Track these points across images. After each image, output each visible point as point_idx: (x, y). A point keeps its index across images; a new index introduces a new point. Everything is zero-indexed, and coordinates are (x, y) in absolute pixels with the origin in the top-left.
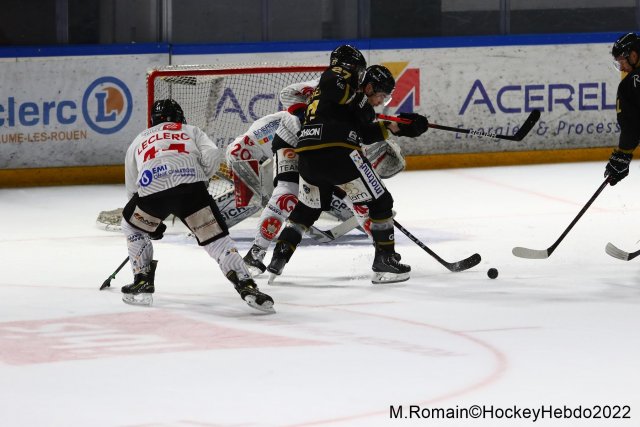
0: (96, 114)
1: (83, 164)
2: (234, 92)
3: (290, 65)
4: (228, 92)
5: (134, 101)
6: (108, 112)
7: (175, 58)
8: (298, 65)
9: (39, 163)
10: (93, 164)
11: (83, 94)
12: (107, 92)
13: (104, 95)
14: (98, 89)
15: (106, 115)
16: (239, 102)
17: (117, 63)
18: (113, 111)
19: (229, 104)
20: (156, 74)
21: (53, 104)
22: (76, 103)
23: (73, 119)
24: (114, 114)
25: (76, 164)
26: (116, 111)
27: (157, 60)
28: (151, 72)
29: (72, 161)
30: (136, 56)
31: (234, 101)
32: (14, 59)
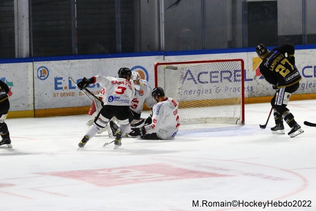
3: (215, 59)
4: (189, 71)
5: (149, 75)
7: (166, 57)
8: (218, 59)
16: (193, 74)
17: (142, 60)
19: (189, 76)
20: (158, 64)
27: (158, 58)
28: (156, 63)
30: (150, 57)
31: (191, 74)
32: (99, 59)
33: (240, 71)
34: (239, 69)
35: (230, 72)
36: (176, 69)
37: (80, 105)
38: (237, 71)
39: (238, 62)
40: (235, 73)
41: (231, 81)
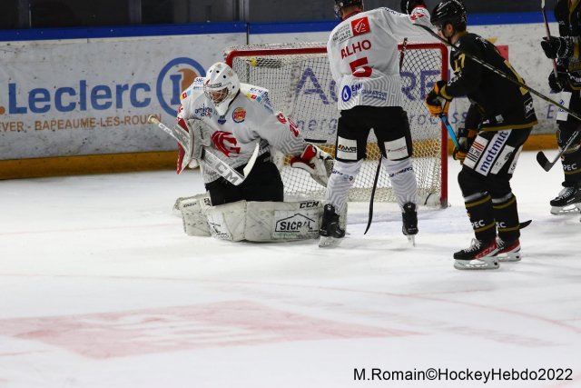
0: (171, 97)
1: (158, 149)
2: (314, 70)
4: (309, 73)
7: (252, 37)
9: (112, 149)
10: (169, 149)
11: (157, 76)
12: (182, 74)
13: (179, 77)
14: (174, 71)
16: (320, 82)
17: (192, 44)
19: (309, 84)
20: (235, 54)
21: (126, 87)
22: (150, 86)
23: (147, 101)
25: (150, 149)
27: (234, 40)
28: (229, 52)
29: (146, 146)
30: (212, 35)
31: (314, 80)
32: (85, 40)
33: (438, 72)
34: (436, 68)
35: (413, 76)
36: (277, 65)
37: (37, 154)
38: (430, 73)
39: (433, 51)
40: (423, 78)
41: (411, 98)
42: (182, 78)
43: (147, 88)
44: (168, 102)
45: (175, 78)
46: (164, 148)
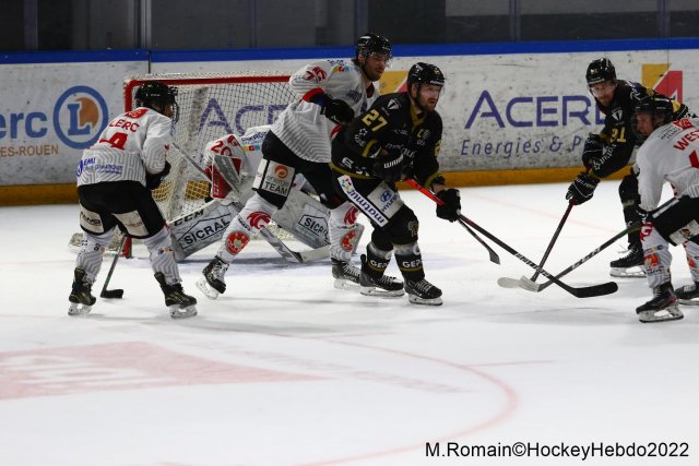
0: (69, 127)
1: (54, 181)
2: (219, 103)
3: (280, 74)
4: (213, 103)
5: (109, 111)
6: (82, 125)
7: (154, 65)
9: (6, 181)
10: (65, 181)
11: (54, 105)
12: (80, 103)
13: (77, 106)
14: (71, 100)
15: (79, 128)
16: (225, 114)
17: (91, 72)
18: (87, 124)
19: (213, 116)
20: (135, 83)
21: (21, 116)
22: (47, 115)
23: (43, 132)
24: (88, 127)
25: (46, 181)
26: (90, 124)
27: (135, 68)
28: (128, 81)
29: (42, 178)
30: (112, 63)
31: (221, 114)
42: (81, 108)
43: (43, 117)
44: (65, 133)
45: (72, 108)
46: (60, 181)
